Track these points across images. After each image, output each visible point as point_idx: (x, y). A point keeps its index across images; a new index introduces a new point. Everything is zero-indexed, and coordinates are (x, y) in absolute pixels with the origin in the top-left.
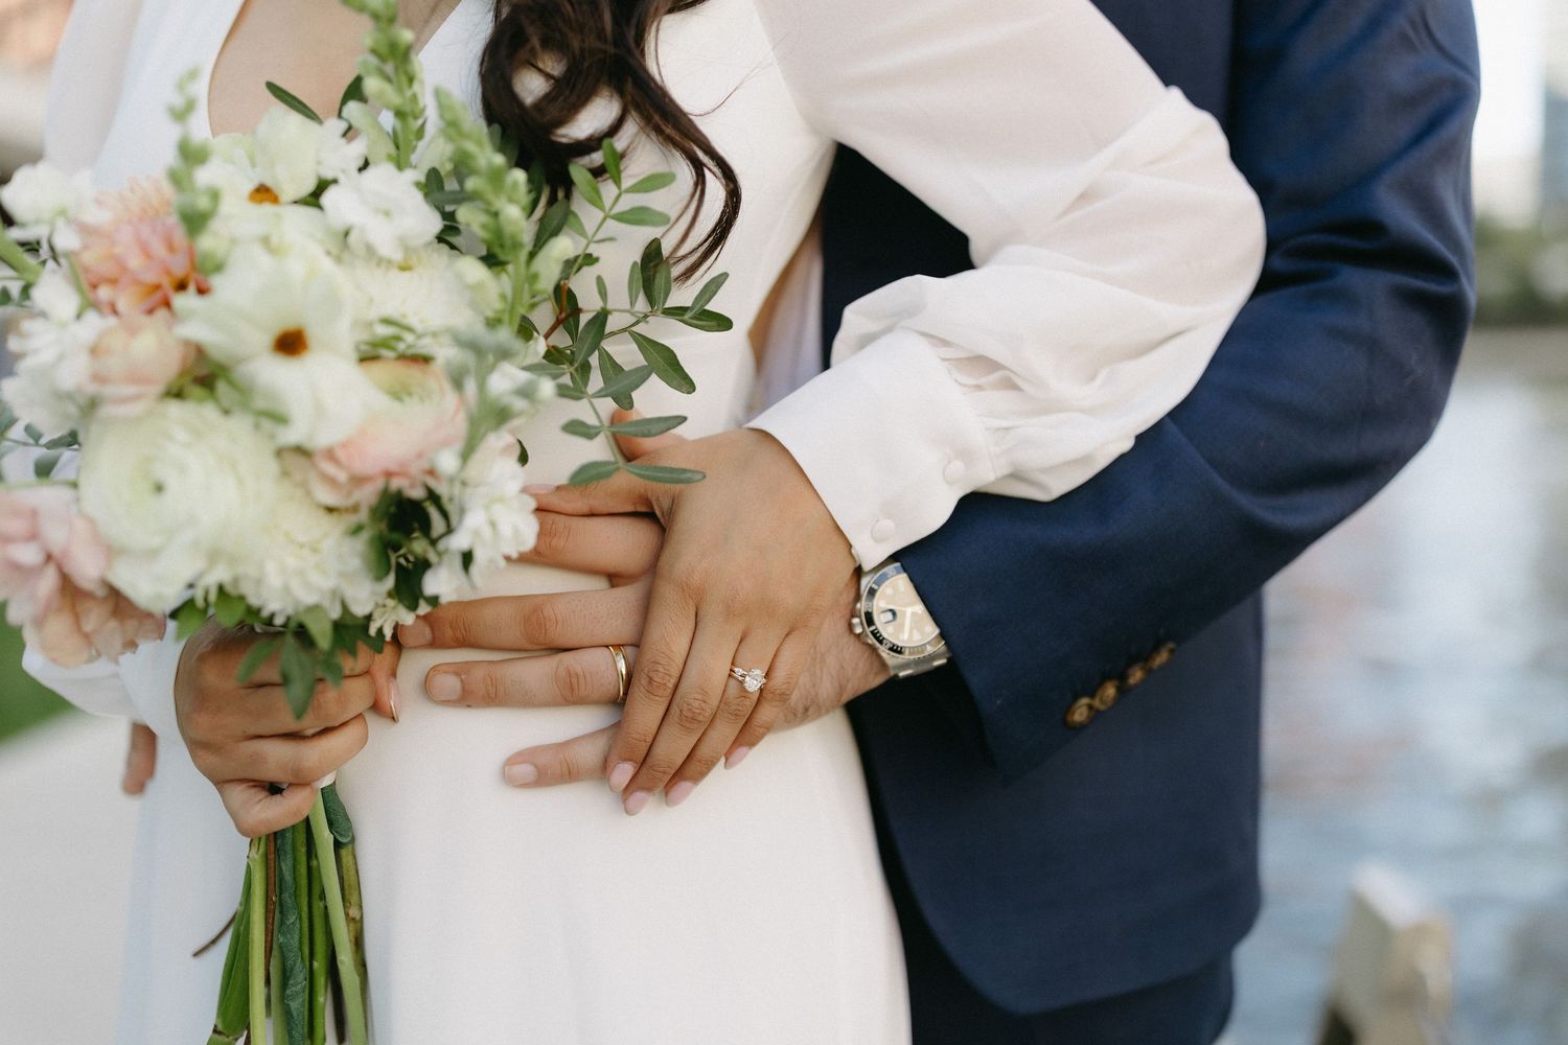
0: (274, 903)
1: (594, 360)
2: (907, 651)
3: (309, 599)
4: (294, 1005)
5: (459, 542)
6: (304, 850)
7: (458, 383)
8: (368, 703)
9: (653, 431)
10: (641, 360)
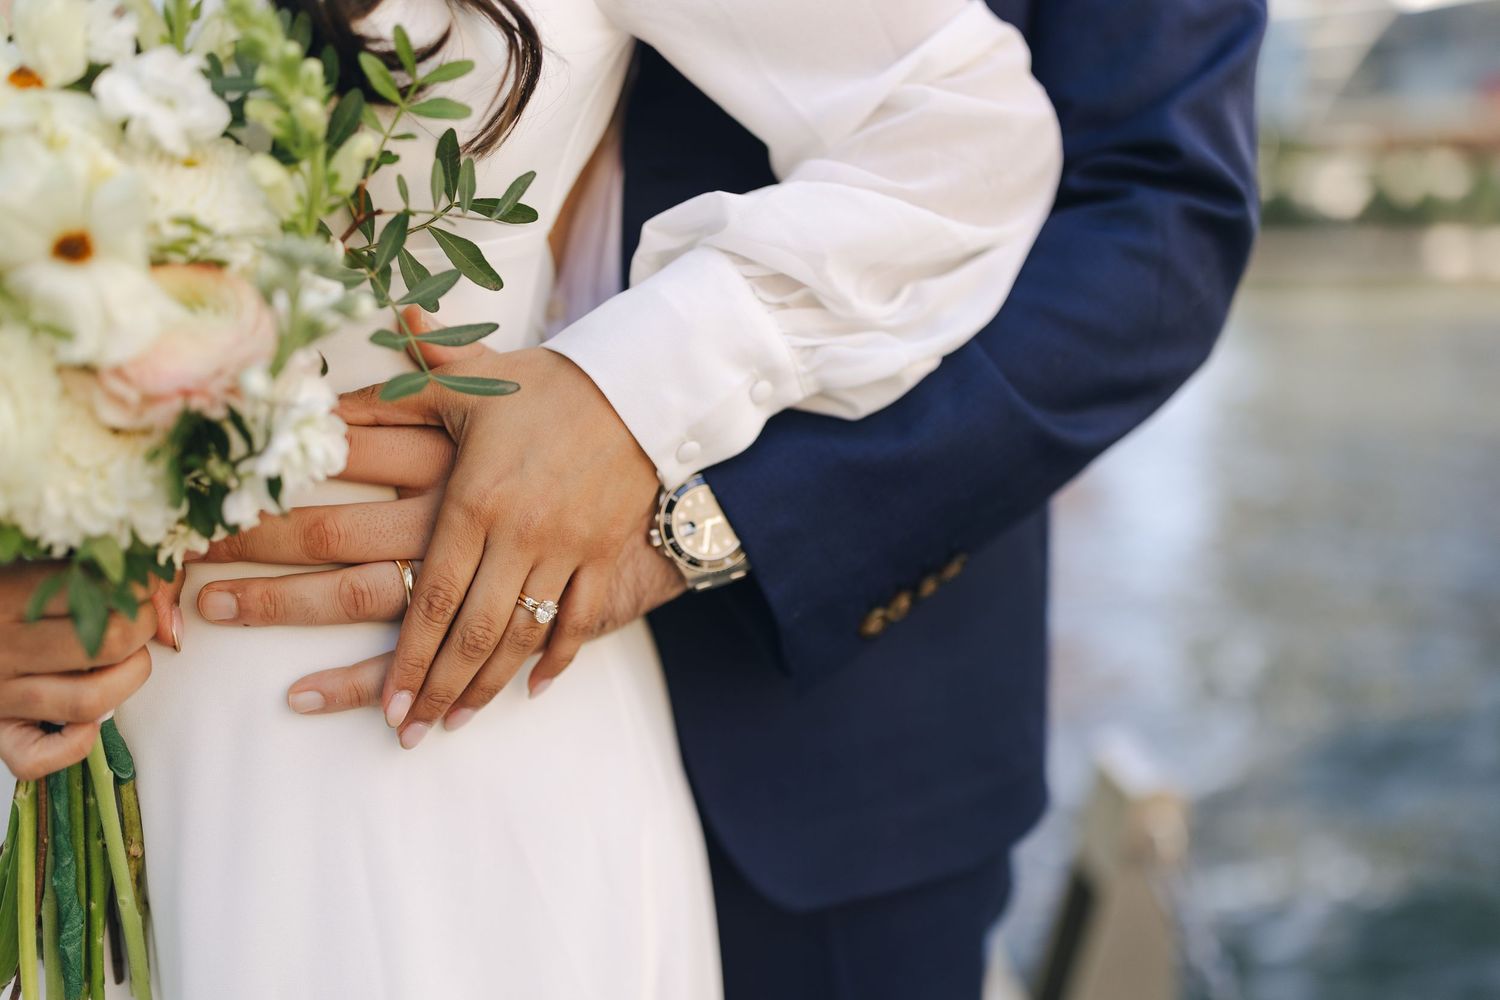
0: (46, 845)
1: (395, 265)
2: (706, 565)
3: (96, 528)
4: (70, 950)
5: (267, 466)
6: (79, 788)
7: (267, 297)
8: (151, 634)
9: (463, 340)
10: (448, 265)
